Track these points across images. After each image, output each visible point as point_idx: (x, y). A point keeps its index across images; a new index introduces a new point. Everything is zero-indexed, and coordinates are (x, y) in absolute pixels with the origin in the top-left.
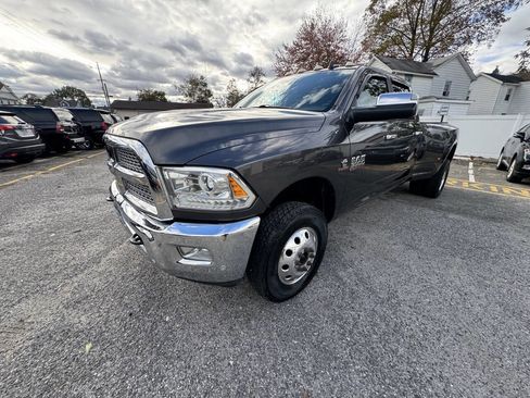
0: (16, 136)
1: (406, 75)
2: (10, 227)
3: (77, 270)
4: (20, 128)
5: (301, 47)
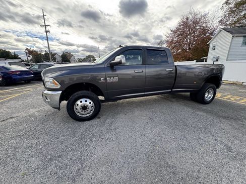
5: (180, 29)
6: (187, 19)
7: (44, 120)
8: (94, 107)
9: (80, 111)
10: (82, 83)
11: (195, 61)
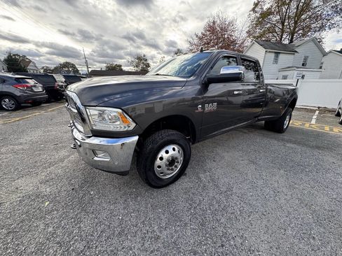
0: (32, 91)
1: (275, 53)
2: (21, 141)
3: (51, 164)
4: (35, 86)
5: (206, 36)
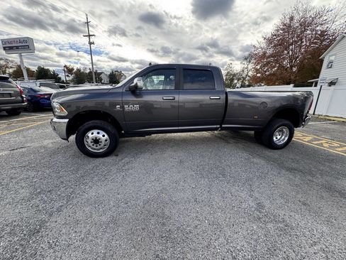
5: (278, 36)
6: (292, 19)
7: (54, 152)
8: (109, 141)
9: (91, 144)
10: (100, 111)
11: (292, 85)
